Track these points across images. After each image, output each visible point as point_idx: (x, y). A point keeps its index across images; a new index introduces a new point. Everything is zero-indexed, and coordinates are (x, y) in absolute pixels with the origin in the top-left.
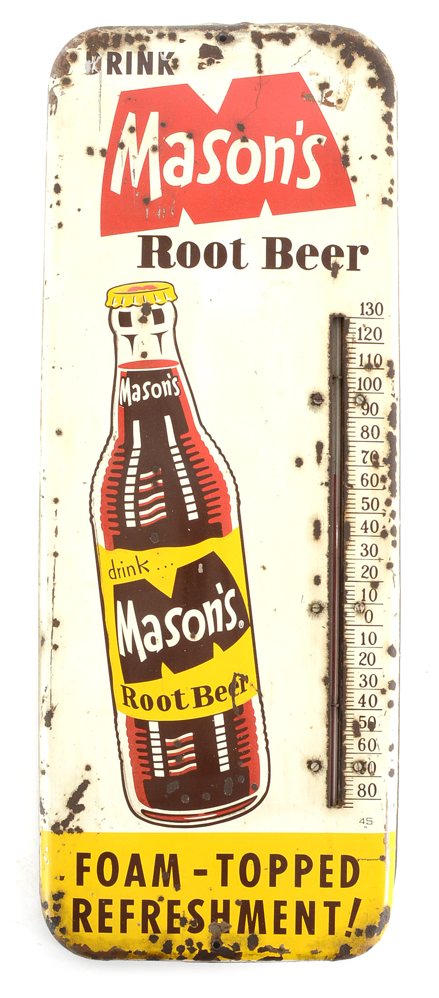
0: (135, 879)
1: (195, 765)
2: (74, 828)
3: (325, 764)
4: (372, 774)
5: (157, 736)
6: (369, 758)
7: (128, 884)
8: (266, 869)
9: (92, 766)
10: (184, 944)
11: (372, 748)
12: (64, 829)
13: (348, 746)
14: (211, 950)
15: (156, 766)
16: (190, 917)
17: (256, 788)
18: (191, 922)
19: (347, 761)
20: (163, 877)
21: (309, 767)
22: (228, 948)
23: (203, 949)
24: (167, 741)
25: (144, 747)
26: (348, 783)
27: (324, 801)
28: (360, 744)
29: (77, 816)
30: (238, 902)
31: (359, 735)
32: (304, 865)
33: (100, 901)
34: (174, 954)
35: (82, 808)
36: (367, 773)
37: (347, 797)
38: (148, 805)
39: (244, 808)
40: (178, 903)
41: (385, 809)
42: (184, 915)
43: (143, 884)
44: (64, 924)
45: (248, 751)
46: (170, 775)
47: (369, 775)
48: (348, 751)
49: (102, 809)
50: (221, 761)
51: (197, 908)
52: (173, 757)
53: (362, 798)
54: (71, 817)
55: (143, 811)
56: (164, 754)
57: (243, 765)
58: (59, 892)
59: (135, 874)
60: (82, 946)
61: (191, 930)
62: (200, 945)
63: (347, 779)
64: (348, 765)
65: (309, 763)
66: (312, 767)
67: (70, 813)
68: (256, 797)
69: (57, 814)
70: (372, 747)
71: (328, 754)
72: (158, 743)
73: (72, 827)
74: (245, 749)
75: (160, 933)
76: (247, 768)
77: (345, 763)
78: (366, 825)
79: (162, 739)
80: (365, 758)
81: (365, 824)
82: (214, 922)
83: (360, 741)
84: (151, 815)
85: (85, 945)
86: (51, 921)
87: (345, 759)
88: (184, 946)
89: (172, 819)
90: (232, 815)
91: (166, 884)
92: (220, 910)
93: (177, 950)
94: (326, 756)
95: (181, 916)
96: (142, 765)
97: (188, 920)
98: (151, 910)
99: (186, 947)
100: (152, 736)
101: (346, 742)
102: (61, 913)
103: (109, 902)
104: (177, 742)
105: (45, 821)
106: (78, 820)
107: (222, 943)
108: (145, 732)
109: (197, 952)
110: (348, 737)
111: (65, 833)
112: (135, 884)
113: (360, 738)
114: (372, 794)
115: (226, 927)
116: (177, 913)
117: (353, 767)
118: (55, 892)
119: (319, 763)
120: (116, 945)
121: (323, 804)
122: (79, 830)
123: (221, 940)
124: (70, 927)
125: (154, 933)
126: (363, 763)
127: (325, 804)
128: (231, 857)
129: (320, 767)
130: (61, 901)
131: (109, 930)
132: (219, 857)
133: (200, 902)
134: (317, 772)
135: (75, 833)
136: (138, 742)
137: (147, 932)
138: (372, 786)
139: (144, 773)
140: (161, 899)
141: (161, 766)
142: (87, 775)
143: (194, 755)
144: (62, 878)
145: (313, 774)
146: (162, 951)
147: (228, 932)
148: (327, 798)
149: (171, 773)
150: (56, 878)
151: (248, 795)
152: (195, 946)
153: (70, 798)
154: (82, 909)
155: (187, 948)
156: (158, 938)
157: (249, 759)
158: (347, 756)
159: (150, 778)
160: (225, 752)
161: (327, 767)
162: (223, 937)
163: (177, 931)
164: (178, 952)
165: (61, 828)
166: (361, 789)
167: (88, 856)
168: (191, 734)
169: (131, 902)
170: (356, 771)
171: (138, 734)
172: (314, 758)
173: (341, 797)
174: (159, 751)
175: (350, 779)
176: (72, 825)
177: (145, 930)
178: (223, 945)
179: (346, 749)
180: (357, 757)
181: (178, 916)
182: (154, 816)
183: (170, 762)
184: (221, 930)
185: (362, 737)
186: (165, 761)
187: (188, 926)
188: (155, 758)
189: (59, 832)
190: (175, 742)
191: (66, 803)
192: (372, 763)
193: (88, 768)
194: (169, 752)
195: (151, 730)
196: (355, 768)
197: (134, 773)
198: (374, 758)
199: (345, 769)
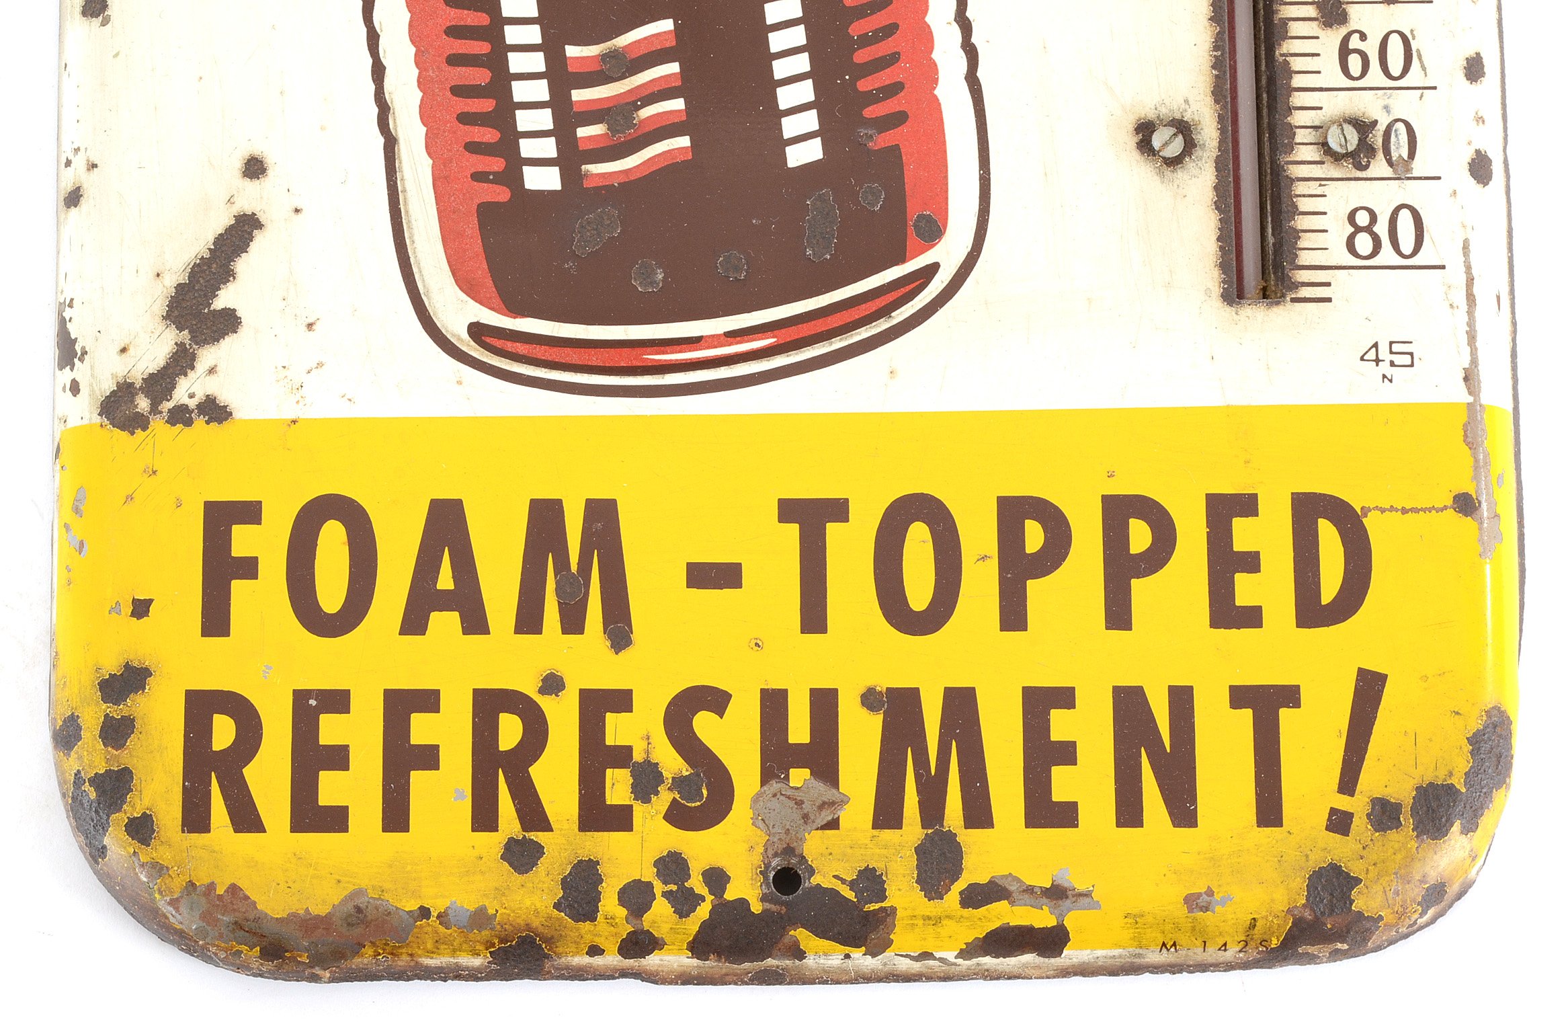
0: (445, 602)
1: (684, 141)
2: (192, 403)
3: (1209, 133)
4: (1402, 170)
5: (533, 34)
6: (1387, 108)
7: (414, 623)
8: (984, 558)
9: (270, 161)
10: (648, 874)
11: (1396, 67)
12: (154, 409)
13: (1297, 64)
14: (764, 899)
15: (528, 148)
16: (672, 763)
17: (933, 231)
18: (679, 783)
19: (1299, 118)
20: (559, 591)
21: (1145, 146)
22: (834, 893)
23: (731, 894)
24: (572, 51)
25: (480, 76)
26: (1304, 204)
27: (1209, 278)
28: (1344, 52)
29: (207, 356)
30: (870, 699)
31: (1343, 19)
32: (1140, 536)
33: (300, 697)
34: (610, 919)
35: (229, 322)
36: (1379, 167)
37: (1305, 258)
38: (497, 301)
39: (886, 312)
40: (621, 700)
41: (1464, 307)
42: (648, 752)
43: (475, 623)
44: (146, 802)
45: (894, 89)
46: (587, 184)
47: (1387, 171)
48: (1297, 81)
49: (310, 326)
50: (791, 126)
51: (704, 724)
52: (592, 115)
53: (1367, 263)
54: (181, 361)
55: (478, 331)
56: (559, 103)
57: (881, 141)
58: (127, 666)
59: (445, 580)
60: (220, 890)
61: (678, 817)
62: (717, 878)
63: (1300, 188)
64: (1301, 135)
65: (1145, 130)
66: (1157, 142)
67: (180, 346)
68: (933, 269)
69: (124, 350)
70: (1396, 62)
71: (1218, 93)
72: (537, 62)
73: (186, 400)
74: (884, 78)
75: (548, 828)
76: (894, 151)
77: (1291, 130)
78: (1389, 371)
79: (551, 48)
80: (1369, 106)
81: (1385, 367)
82: (775, 786)
83: (1346, 40)
84: (509, 346)
85: (234, 889)
86: (93, 795)
87: (1290, 110)
88: (649, 885)
89: (594, 362)
90: (838, 344)
91: (573, 623)
92: (799, 731)
93: (622, 902)
94: (1209, 100)
95: (638, 756)
96: (473, 148)
97: (668, 775)
98: (510, 730)
99: (659, 887)
100: (513, 35)
101: (1289, 46)
102: (134, 754)
103: (338, 701)
104: (613, 55)
105: (75, 388)
106: (212, 371)
107: (812, 872)
108: (482, 19)
109: (703, 911)
110: (1295, 28)
111: (158, 425)
112: (445, 623)
113: (1343, 31)
114: (1406, 247)
115: (822, 807)
116: (621, 742)
117: (1324, 145)
118: (112, 665)
119: (1183, 128)
120: (364, 883)
121: (1208, 291)
122: (214, 411)
123: (803, 858)
124: (169, 813)
125: (525, 829)
126: (1363, 127)
127: (1217, 291)
128: (838, 510)
129: (1190, 146)
130: (137, 705)
131: (336, 820)
132: (789, 510)
133: (716, 700)
134: (1174, 162)
135: (200, 423)
136: (455, 60)
137: (494, 828)
138: (1405, 218)
139: (479, 177)
140: (553, 684)
141: (548, 148)
142: (251, 197)
143: (678, 104)
144: (141, 608)
145: (1161, 173)
146: (557, 906)
147: (834, 824)
148: (1223, 266)
149: (588, 175)
150: (116, 609)
151: (902, 260)
152: (696, 883)
153: (180, 287)
154: (223, 732)
155: (666, 895)
156: (538, 850)
157: (900, 118)
158: (1298, 99)
159: (502, 194)
160: (805, 92)
161: (1215, 143)
162: (814, 845)
163: (620, 819)
164: (622, 912)
165: (143, 404)
166: (1358, 229)
167: (250, 512)
168: (667, 25)
169: (428, 701)
170: (1337, 157)
171: (455, 32)
172: (1164, 111)
173: (1278, 267)
174: (540, 90)
175: (1313, 188)
176: (187, 390)
177: (484, 819)
178: (816, 880)
179: (1290, 73)
180: (1335, 105)
181: (622, 756)
182: (521, 348)
183: (582, 132)
184: (805, 817)
185: (1353, 25)
186: (563, 130)
187: (664, 798)
188: (525, 120)
189: (134, 423)
190: (604, 57)
191: (161, 307)
192: (1401, 127)
193: (254, 168)
194: (578, 95)
195: (506, 13)
196: (1334, 144)
197: (440, 181)
198: (1404, 105)
199: (1290, 148)
